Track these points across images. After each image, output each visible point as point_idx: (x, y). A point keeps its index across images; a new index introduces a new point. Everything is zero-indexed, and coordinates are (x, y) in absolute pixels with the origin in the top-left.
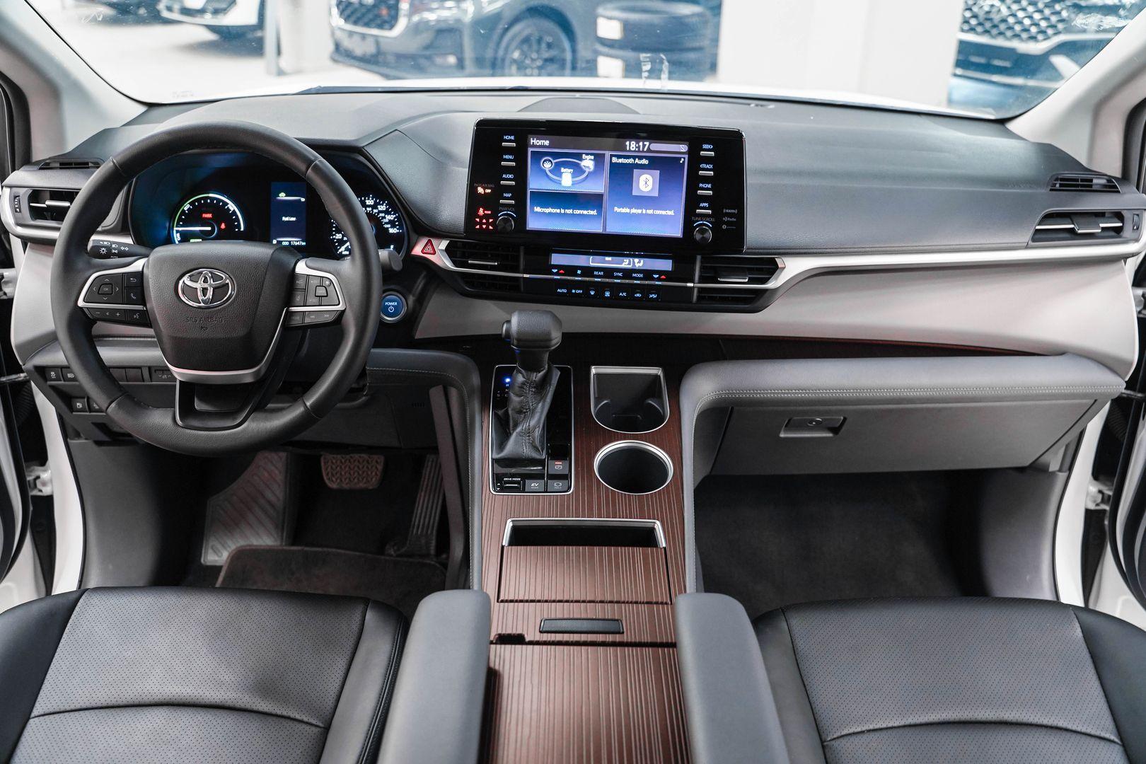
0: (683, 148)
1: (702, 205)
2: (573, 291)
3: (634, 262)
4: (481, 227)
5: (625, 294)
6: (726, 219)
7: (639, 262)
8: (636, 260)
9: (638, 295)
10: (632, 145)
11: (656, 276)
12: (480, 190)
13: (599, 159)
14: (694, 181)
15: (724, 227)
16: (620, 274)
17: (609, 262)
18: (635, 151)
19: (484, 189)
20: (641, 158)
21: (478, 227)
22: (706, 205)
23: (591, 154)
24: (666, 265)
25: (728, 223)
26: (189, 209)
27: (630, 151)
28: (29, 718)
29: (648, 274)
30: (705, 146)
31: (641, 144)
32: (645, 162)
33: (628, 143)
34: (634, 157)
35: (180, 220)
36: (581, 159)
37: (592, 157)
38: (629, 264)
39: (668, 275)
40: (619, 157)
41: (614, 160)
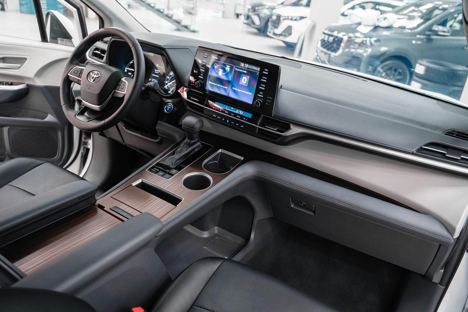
0: (259, 69)
1: (260, 93)
2: (218, 117)
3: (240, 112)
4: (192, 84)
5: (233, 123)
6: (268, 101)
7: (242, 112)
8: (241, 111)
9: (237, 124)
10: (242, 65)
11: (244, 119)
12: (195, 71)
13: (231, 68)
14: (259, 83)
15: (267, 104)
16: (233, 115)
17: (232, 110)
18: (243, 67)
19: (196, 71)
20: (244, 70)
21: (191, 84)
22: (262, 93)
23: (229, 65)
24: (249, 115)
25: (268, 103)
26: (132, 63)
27: (241, 67)
28: (7, 184)
29: (242, 117)
30: (266, 70)
31: (245, 65)
32: (245, 72)
33: (241, 63)
34: (242, 69)
35: (128, 66)
36: (226, 67)
37: (229, 67)
38: (238, 112)
39: (249, 120)
40: (238, 68)
41: (236, 69)
